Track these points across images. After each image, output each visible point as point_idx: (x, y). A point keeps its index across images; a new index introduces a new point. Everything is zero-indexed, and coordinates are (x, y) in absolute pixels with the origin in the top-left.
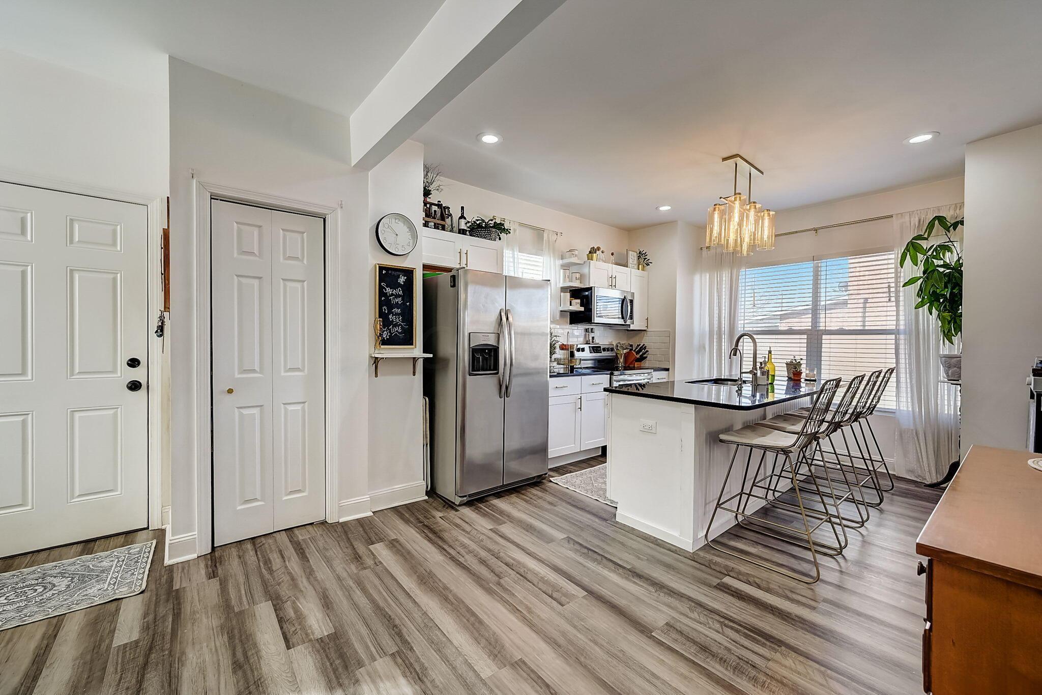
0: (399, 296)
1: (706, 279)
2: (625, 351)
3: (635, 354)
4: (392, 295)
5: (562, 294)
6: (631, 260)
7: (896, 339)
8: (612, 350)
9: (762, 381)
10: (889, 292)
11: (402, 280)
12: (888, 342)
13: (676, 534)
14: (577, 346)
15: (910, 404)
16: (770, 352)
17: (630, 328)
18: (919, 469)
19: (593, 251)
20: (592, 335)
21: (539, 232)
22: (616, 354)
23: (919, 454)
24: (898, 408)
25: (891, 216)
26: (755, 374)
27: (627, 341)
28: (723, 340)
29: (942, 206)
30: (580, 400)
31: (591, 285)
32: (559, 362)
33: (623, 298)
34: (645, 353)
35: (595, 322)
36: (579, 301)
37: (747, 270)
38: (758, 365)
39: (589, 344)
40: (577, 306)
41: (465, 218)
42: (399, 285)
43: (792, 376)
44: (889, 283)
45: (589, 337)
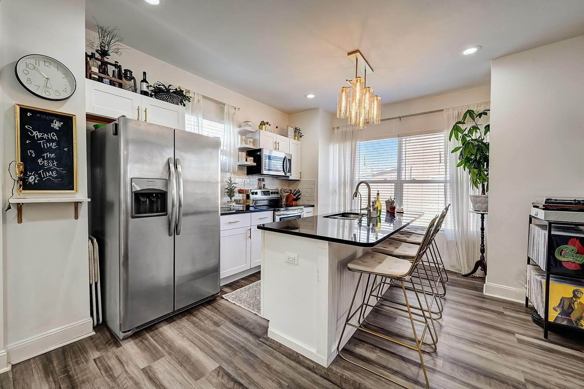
0: (52, 141)
1: (336, 147)
2: (286, 194)
3: (293, 196)
4: (42, 139)
5: (240, 153)
6: (290, 133)
7: (445, 186)
8: (277, 193)
9: (374, 214)
10: (440, 157)
11: (57, 125)
12: (440, 187)
13: (314, 351)
14: (251, 190)
15: (452, 225)
16: (378, 194)
17: (289, 178)
18: (458, 265)
19: (263, 124)
20: (263, 183)
21: (221, 105)
22: (281, 196)
23: (458, 256)
24: (446, 228)
25: (443, 110)
26: (369, 210)
27: (288, 187)
28: (347, 186)
29: (471, 105)
30: (250, 230)
31: (261, 147)
32: (237, 202)
33: (284, 157)
34: (299, 195)
35: (264, 173)
36: (252, 158)
37: (361, 142)
38: (371, 204)
39: (261, 189)
40: (251, 162)
41: (147, 82)
42: (53, 130)
43: (389, 210)
44: (440, 151)
45: (261, 185)
